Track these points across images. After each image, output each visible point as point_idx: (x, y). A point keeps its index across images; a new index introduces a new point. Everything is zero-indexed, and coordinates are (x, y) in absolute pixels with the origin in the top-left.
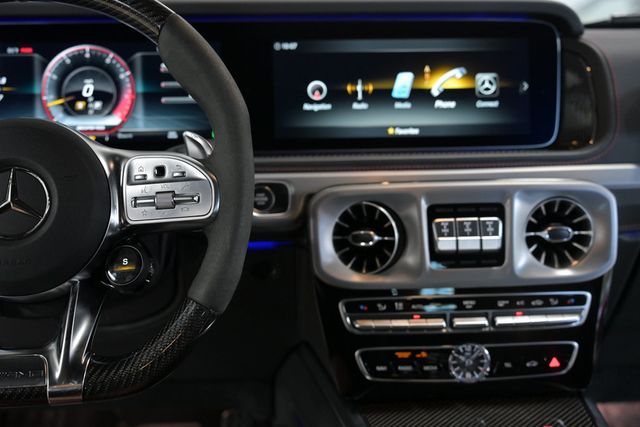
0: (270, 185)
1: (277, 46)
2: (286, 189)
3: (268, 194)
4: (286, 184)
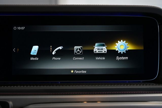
4: (8, 102)
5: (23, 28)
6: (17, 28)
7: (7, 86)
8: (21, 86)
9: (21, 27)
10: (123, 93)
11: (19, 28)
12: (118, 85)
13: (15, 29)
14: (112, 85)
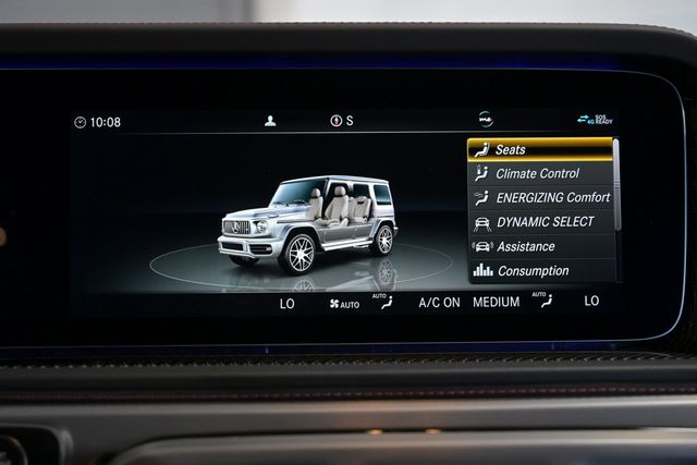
2: (55, 442)
3: (13, 455)
4: (55, 431)
5: (113, 122)
9: (105, 118)
11: (98, 122)
12: (514, 359)
13: (78, 124)
14: (487, 359)
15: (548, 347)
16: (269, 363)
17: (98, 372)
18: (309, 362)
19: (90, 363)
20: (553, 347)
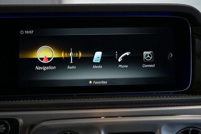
0: (7, 119)
1: (22, 32)
2: (18, 122)
3: (6, 126)
4: (18, 119)
5: (31, 32)
6: (24, 32)
7: (16, 100)
8: (32, 101)
9: (29, 31)
10: (151, 105)
11: (27, 32)
12: (145, 97)
13: (21, 33)
14: (138, 97)
15: (153, 93)
16: (77, 99)
17: (29, 102)
18: (88, 99)
19: (27, 100)
20: (155, 93)
